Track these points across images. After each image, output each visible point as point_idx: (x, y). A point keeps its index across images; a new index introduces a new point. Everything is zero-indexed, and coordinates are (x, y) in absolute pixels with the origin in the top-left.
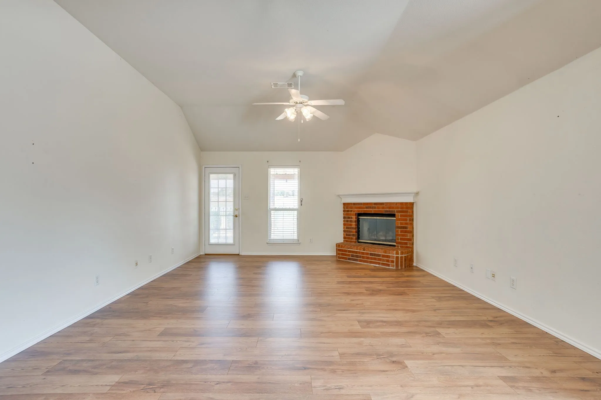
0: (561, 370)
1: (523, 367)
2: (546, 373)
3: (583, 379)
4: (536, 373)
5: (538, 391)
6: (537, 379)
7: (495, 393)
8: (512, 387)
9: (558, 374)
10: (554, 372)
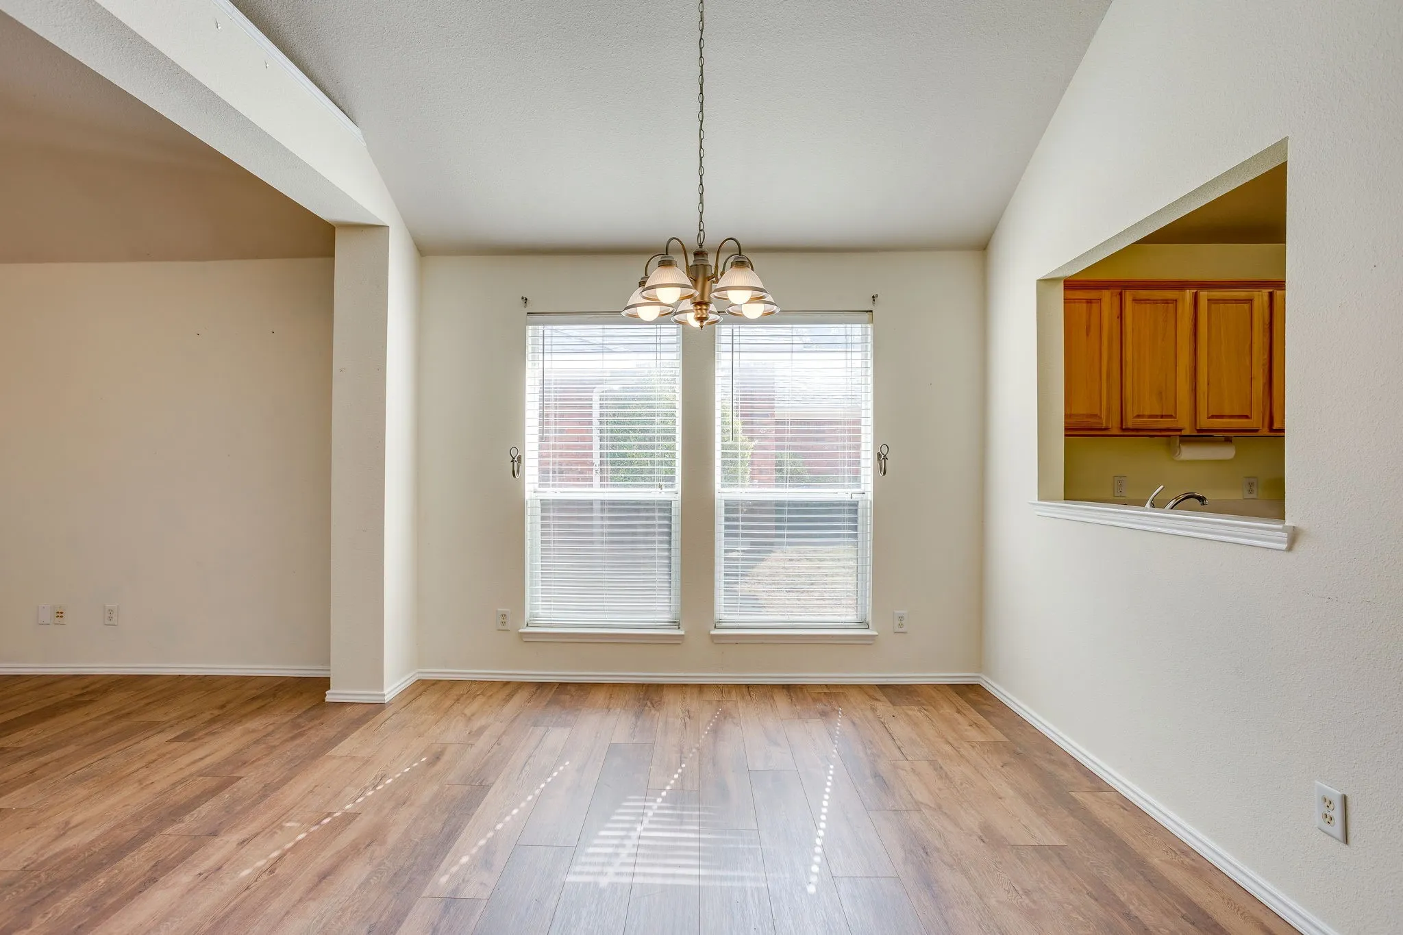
0: (228, 702)
1: (187, 719)
2: (216, 712)
3: (254, 699)
4: (207, 716)
5: (223, 730)
6: (213, 721)
7: (181, 756)
8: (194, 740)
9: (229, 706)
10: (223, 707)
